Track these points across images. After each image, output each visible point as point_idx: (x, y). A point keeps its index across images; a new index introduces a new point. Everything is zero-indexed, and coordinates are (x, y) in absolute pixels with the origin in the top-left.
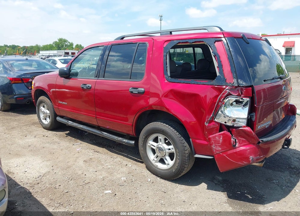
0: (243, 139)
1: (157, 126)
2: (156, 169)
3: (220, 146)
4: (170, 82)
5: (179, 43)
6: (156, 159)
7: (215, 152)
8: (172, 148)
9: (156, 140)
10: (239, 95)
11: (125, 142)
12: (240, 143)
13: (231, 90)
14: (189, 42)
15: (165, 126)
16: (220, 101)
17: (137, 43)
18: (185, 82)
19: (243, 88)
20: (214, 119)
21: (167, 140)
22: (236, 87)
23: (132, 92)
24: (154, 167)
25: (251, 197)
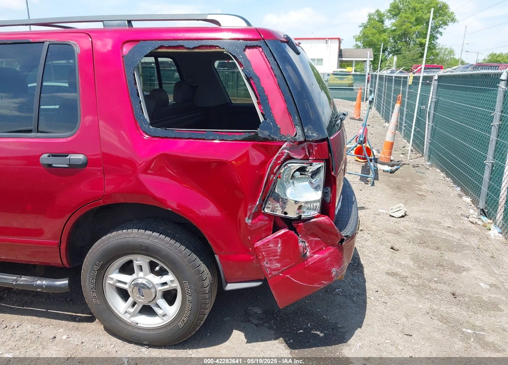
0: (317, 239)
1: (130, 239)
2: (136, 330)
3: (278, 261)
4: (154, 137)
5: (161, 47)
6: (132, 310)
7: (270, 274)
8: (172, 281)
9: (127, 269)
10: (306, 158)
11: (41, 286)
12: (312, 249)
13: (291, 148)
14: (186, 46)
15: (149, 236)
16: (272, 172)
17: (43, 42)
18: (193, 136)
19: (312, 144)
20: (264, 209)
21: (157, 265)
22: (301, 143)
23: (50, 165)
24: (130, 328)
25: (321, 333)
